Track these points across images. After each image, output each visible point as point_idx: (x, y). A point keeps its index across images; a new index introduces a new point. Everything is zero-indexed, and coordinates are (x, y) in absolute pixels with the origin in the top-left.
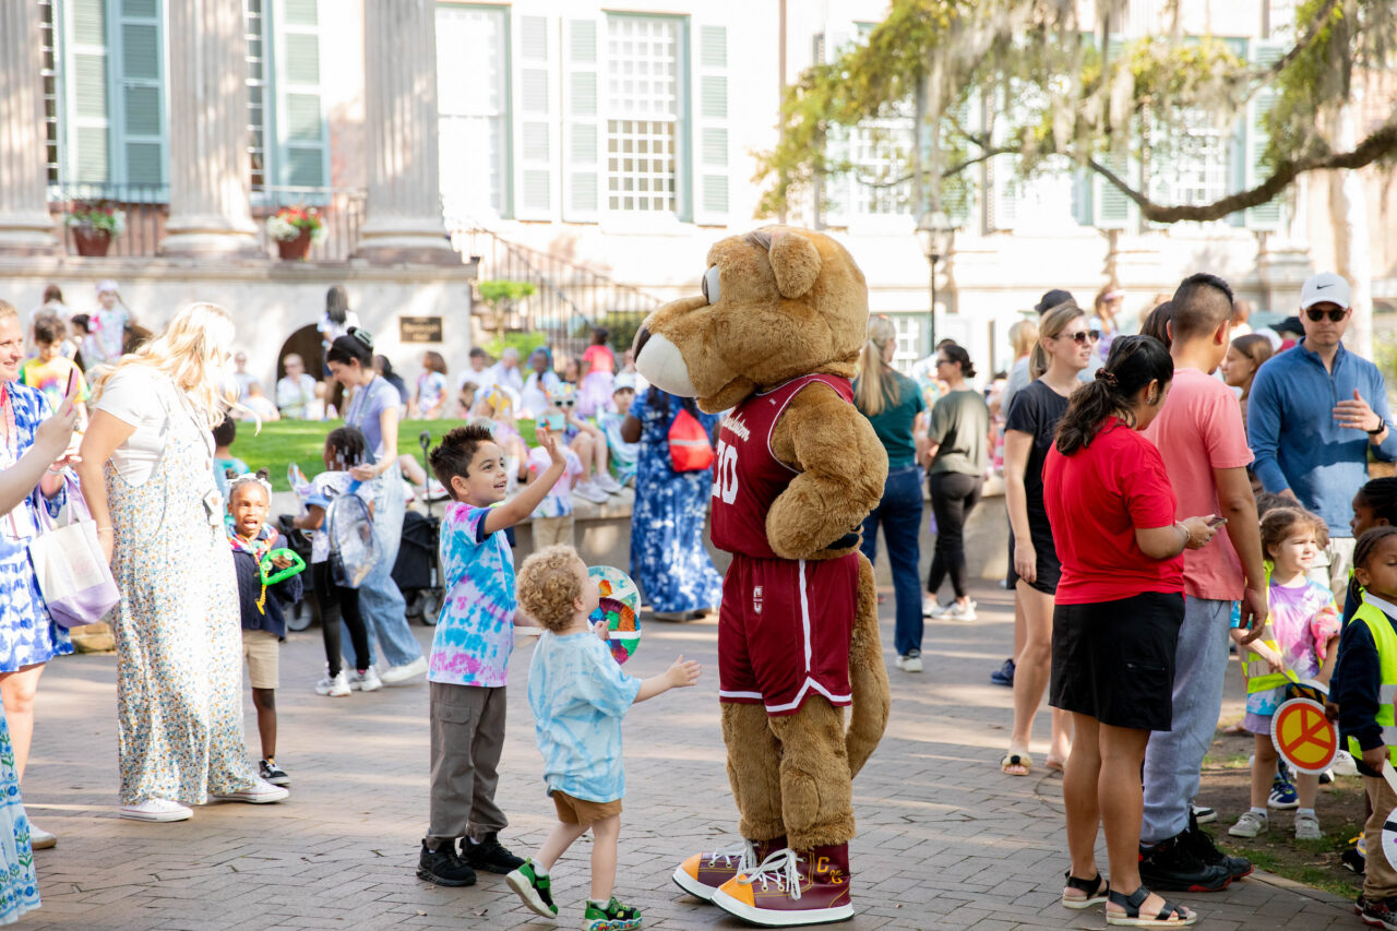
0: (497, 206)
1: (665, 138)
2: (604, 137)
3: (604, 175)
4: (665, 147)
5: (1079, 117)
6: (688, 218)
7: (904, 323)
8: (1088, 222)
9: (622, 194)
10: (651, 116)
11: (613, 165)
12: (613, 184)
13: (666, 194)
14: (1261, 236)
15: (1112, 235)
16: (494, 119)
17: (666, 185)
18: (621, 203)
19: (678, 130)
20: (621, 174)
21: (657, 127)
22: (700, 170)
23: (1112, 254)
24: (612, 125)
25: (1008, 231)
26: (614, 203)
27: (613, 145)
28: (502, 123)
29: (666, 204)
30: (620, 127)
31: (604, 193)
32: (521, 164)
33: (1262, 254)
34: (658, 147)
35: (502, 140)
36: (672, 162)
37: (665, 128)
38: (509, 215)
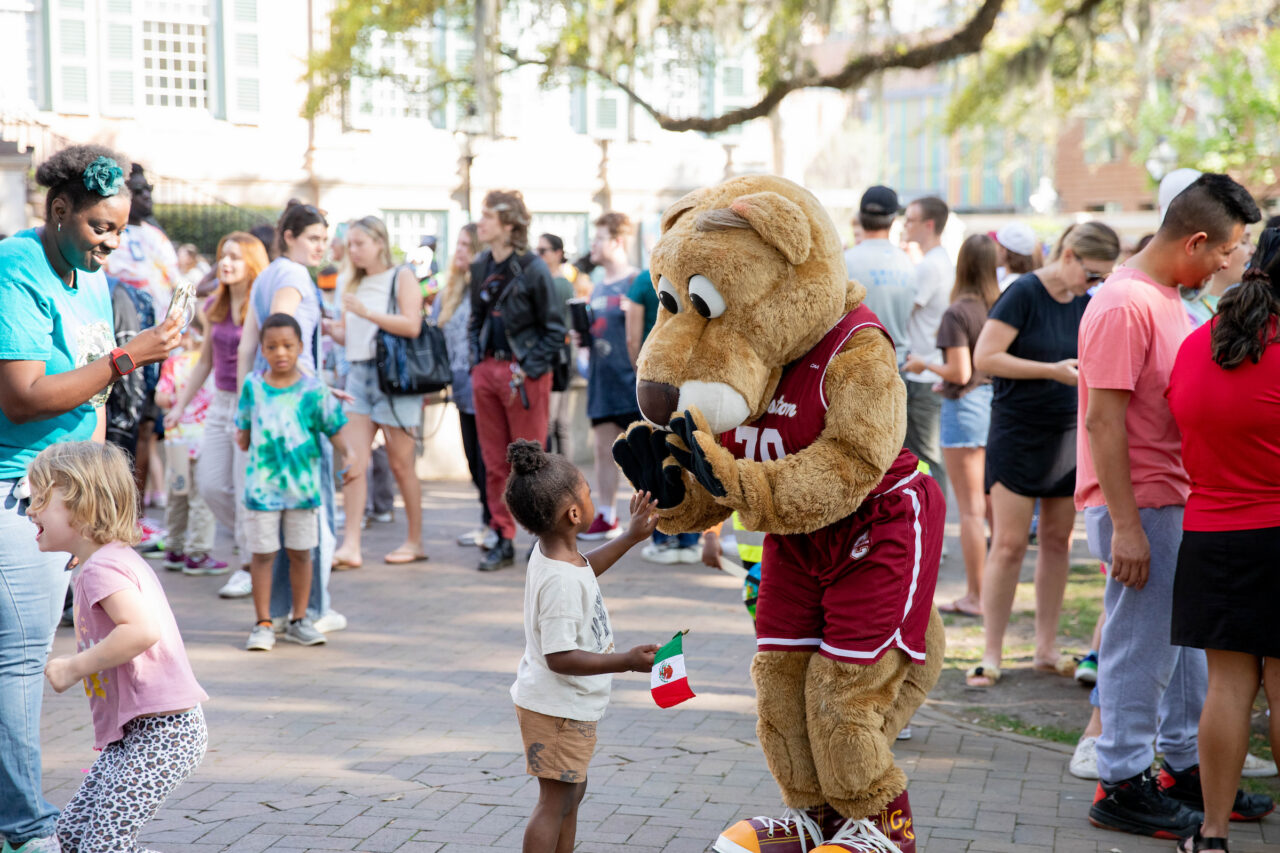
0: (34, 97)
1: (198, 39)
2: (139, 35)
3: (141, 72)
4: (198, 48)
5: (612, 34)
6: (221, 116)
7: (397, 219)
8: (583, 131)
9: (157, 91)
10: (184, 19)
11: (148, 63)
12: (149, 81)
13: (199, 93)
14: (728, 148)
15: (604, 144)
16: (30, 15)
17: (199, 85)
18: (157, 100)
19: (211, 33)
20: (156, 73)
21: (191, 29)
22: (233, 71)
23: (605, 160)
24: (147, 25)
25: (514, 138)
26: (150, 99)
27: (147, 45)
28: (38, 19)
29: (200, 102)
30: (155, 28)
31: (141, 90)
32: (58, 61)
33: (729, 164)
34: (191, 48)
35: (39, 36)
36: (205, 64)
37: (198, 31)
38: (47, 107)
